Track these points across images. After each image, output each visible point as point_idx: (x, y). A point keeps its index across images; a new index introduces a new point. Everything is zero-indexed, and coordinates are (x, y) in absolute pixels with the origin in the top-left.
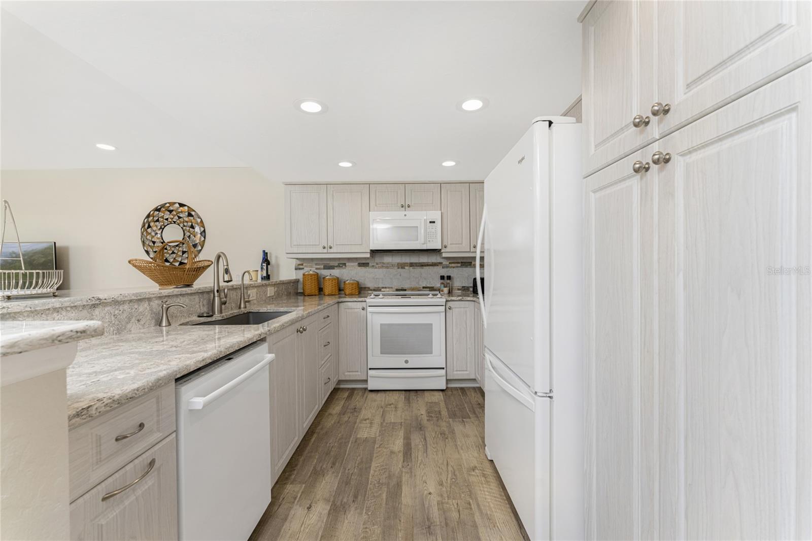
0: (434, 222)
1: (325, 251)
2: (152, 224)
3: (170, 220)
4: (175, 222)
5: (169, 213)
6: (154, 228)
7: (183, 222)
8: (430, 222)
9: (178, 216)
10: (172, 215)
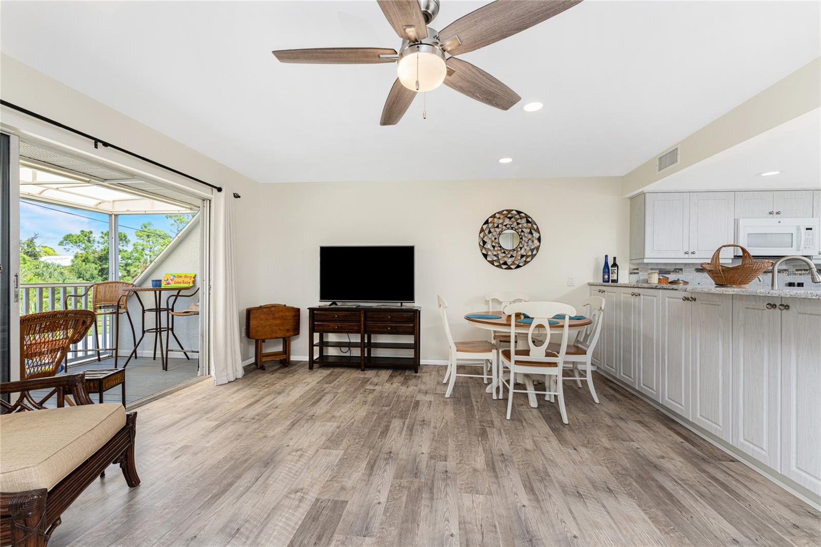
0: (811, 229)
1: (687, 256)
2: (492, 230)
3: (508, 226)
4: (512, 228)
5: (508, 220)
6: (495, 234)
7: (522, 228)
8: (807, 229)
9: (517, 223)
10: (512, 221)
